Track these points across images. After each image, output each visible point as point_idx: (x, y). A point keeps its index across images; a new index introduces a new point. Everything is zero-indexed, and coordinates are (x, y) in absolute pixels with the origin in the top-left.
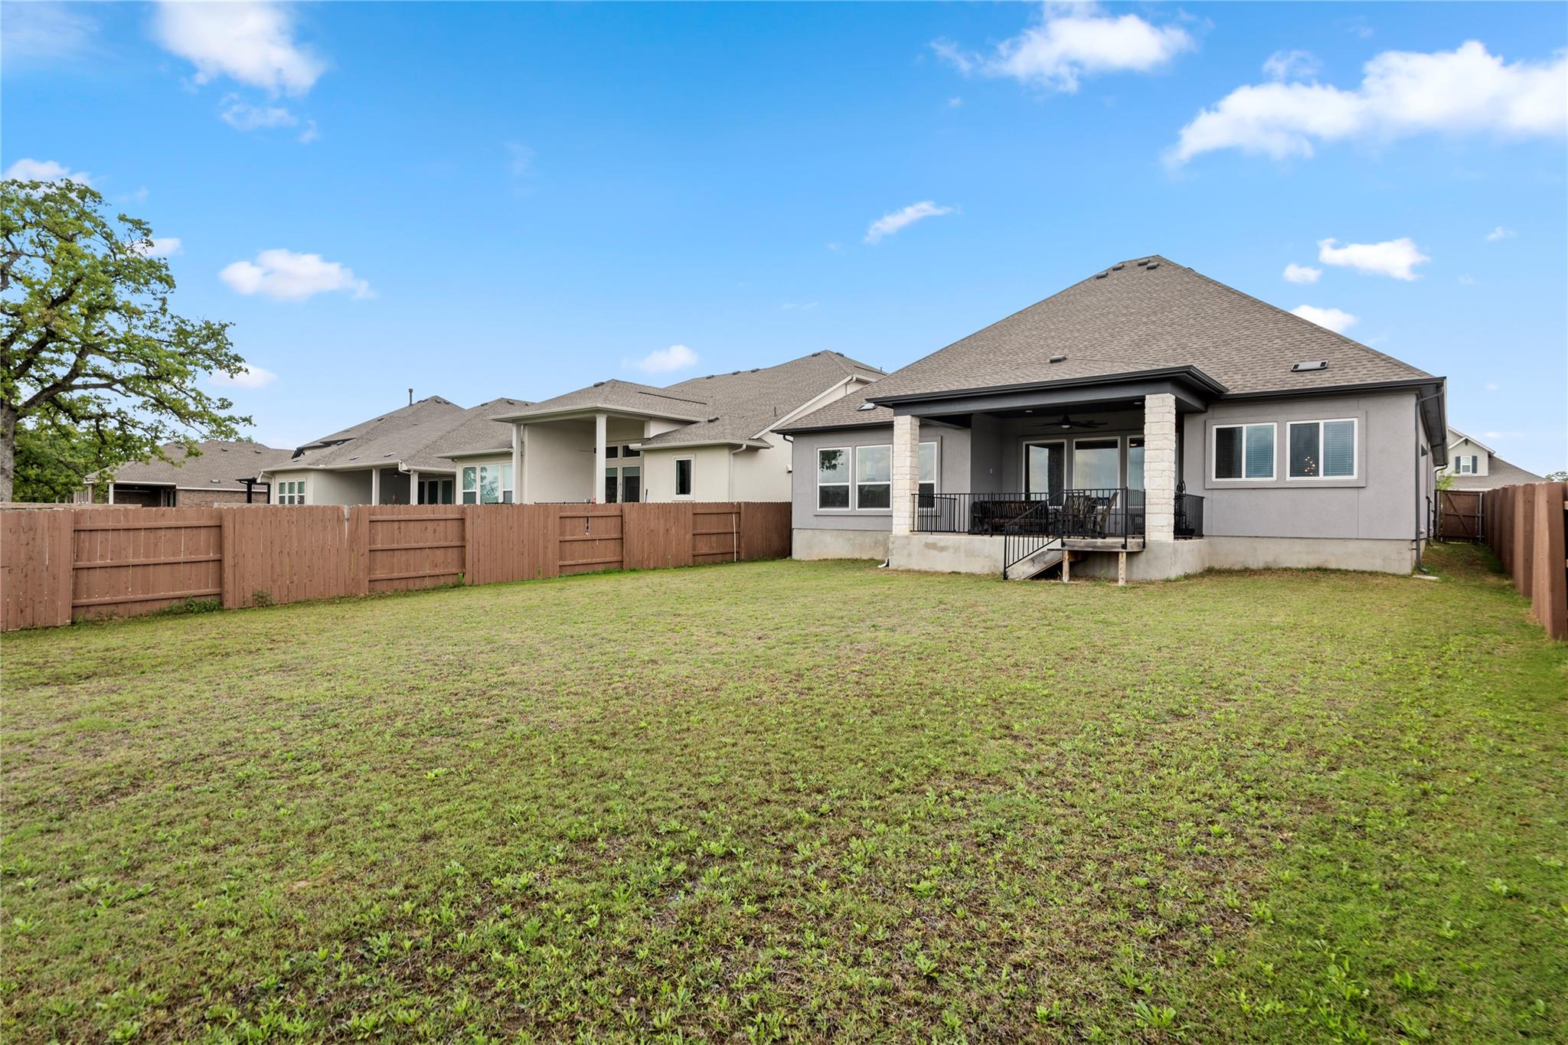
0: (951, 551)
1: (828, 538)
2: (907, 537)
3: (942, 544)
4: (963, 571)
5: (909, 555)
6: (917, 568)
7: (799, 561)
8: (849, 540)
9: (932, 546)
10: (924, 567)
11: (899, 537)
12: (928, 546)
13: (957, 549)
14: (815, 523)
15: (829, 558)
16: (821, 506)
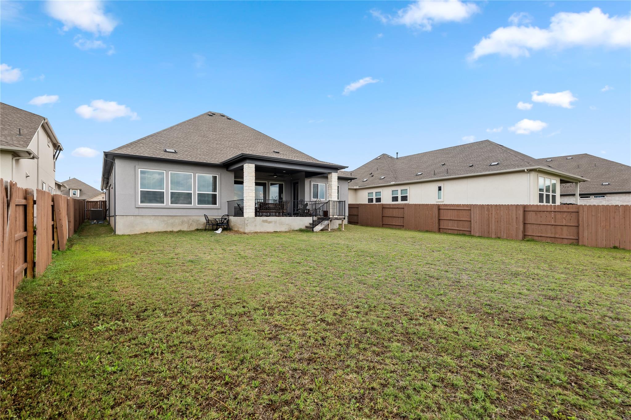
1: (148, 221)
3: (270, 220)
4: (278, 231)
5: (255, 226)
6: (259, 231)
8: (164, 221)
9: (266, 221)
11: (250, 218)
13: (275, 222)
14: (137, 212)
15: (149, 232)
16: (142, 202)
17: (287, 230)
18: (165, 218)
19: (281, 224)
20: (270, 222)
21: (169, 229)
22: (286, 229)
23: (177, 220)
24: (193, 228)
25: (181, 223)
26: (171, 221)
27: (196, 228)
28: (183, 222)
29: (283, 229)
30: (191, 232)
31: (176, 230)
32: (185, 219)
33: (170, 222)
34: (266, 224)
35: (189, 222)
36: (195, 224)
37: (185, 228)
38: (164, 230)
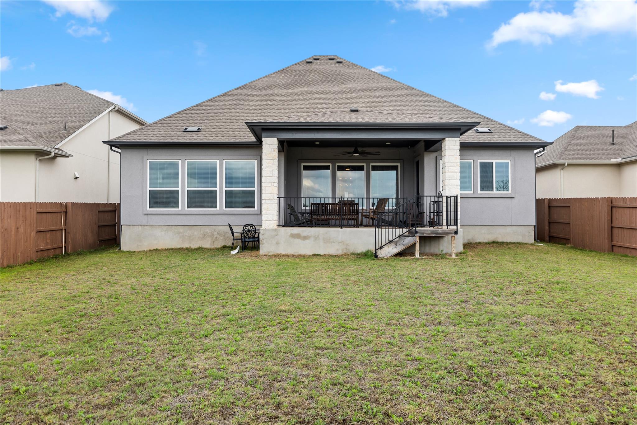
0: (312, 239)
1: (158, 232)
2: (275, 230)
3: (305, 234)
4: (322, 253)
5: (277, 243)
6: (284, 253)
7: (129, 252)
8: (179, 233)
9: (298, 236)
10: (290, 252)
11: (268, 230)
12: (293, 236)
13: (316, 238)
14: (145, 220)
15: (159, 248)
16: (151, 206)
17: (340, 252)
18: (181, 229)
19: (328, 241)
20: (305, 238)
21: (185, 245)
22: (338, 250)
23: (197, 232)
24: (219, 245)
25: (201, 236)
26: (188, 232)
27: (223, 244)
28: (204, 235)
29: (332, 250)
30: (217, 249)
31: (194, 245)
32: (208, 230)
33: (187, 234)
34: (297, 241)
35: (213, 235)
36: (222, 238)
37: (207, 244)
38: (179, 247)
